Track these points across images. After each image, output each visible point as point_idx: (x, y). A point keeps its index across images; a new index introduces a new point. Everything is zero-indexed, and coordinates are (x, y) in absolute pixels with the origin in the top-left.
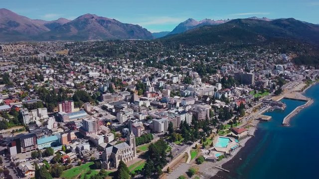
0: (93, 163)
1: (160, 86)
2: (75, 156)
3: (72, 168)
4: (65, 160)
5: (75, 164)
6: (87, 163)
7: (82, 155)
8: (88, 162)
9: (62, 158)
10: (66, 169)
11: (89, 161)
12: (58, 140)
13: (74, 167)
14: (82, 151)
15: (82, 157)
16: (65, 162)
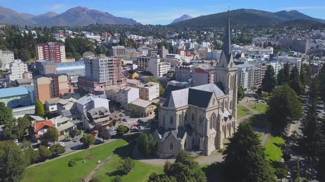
0: (123, 143)
1: (191, 48)
2: (70, 124)
3: (63, 156)
4: (40, 133)
5: (71, 144)
6: (107, 142)
7: (91, 120)
8: (110, 140)
9: (31, 129)
10: (42, 159)
11: (113, 137)
12: (29, 95)
13: (69, 153)
14: (92, 112)
15: (91, 127)
16: (41, 138)
